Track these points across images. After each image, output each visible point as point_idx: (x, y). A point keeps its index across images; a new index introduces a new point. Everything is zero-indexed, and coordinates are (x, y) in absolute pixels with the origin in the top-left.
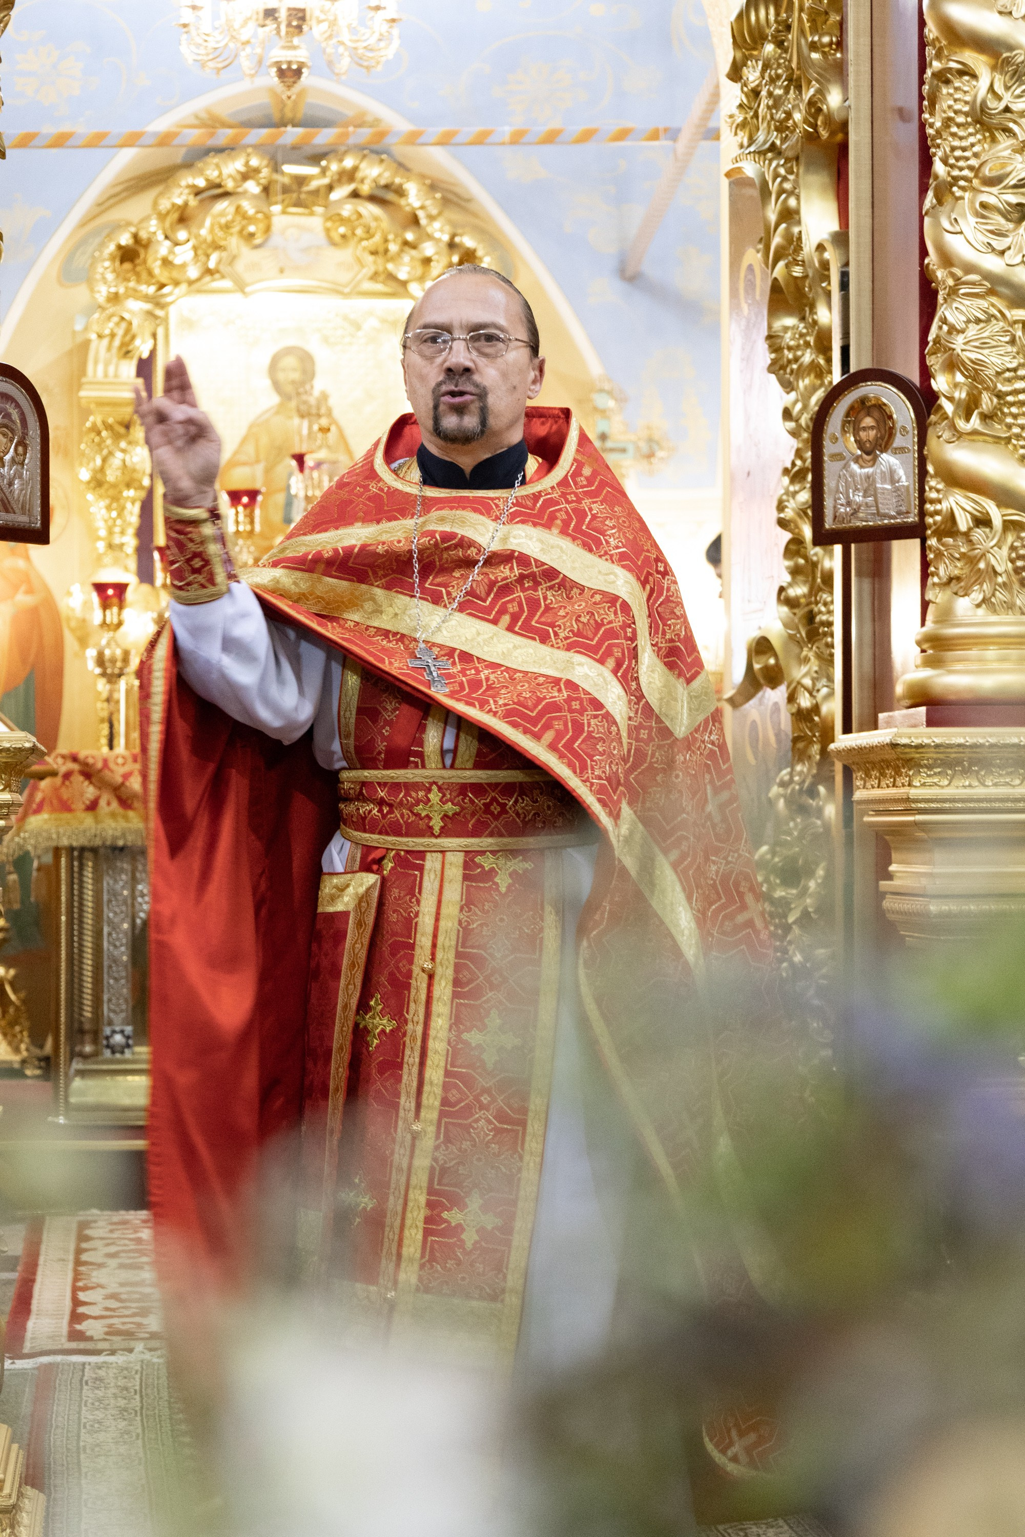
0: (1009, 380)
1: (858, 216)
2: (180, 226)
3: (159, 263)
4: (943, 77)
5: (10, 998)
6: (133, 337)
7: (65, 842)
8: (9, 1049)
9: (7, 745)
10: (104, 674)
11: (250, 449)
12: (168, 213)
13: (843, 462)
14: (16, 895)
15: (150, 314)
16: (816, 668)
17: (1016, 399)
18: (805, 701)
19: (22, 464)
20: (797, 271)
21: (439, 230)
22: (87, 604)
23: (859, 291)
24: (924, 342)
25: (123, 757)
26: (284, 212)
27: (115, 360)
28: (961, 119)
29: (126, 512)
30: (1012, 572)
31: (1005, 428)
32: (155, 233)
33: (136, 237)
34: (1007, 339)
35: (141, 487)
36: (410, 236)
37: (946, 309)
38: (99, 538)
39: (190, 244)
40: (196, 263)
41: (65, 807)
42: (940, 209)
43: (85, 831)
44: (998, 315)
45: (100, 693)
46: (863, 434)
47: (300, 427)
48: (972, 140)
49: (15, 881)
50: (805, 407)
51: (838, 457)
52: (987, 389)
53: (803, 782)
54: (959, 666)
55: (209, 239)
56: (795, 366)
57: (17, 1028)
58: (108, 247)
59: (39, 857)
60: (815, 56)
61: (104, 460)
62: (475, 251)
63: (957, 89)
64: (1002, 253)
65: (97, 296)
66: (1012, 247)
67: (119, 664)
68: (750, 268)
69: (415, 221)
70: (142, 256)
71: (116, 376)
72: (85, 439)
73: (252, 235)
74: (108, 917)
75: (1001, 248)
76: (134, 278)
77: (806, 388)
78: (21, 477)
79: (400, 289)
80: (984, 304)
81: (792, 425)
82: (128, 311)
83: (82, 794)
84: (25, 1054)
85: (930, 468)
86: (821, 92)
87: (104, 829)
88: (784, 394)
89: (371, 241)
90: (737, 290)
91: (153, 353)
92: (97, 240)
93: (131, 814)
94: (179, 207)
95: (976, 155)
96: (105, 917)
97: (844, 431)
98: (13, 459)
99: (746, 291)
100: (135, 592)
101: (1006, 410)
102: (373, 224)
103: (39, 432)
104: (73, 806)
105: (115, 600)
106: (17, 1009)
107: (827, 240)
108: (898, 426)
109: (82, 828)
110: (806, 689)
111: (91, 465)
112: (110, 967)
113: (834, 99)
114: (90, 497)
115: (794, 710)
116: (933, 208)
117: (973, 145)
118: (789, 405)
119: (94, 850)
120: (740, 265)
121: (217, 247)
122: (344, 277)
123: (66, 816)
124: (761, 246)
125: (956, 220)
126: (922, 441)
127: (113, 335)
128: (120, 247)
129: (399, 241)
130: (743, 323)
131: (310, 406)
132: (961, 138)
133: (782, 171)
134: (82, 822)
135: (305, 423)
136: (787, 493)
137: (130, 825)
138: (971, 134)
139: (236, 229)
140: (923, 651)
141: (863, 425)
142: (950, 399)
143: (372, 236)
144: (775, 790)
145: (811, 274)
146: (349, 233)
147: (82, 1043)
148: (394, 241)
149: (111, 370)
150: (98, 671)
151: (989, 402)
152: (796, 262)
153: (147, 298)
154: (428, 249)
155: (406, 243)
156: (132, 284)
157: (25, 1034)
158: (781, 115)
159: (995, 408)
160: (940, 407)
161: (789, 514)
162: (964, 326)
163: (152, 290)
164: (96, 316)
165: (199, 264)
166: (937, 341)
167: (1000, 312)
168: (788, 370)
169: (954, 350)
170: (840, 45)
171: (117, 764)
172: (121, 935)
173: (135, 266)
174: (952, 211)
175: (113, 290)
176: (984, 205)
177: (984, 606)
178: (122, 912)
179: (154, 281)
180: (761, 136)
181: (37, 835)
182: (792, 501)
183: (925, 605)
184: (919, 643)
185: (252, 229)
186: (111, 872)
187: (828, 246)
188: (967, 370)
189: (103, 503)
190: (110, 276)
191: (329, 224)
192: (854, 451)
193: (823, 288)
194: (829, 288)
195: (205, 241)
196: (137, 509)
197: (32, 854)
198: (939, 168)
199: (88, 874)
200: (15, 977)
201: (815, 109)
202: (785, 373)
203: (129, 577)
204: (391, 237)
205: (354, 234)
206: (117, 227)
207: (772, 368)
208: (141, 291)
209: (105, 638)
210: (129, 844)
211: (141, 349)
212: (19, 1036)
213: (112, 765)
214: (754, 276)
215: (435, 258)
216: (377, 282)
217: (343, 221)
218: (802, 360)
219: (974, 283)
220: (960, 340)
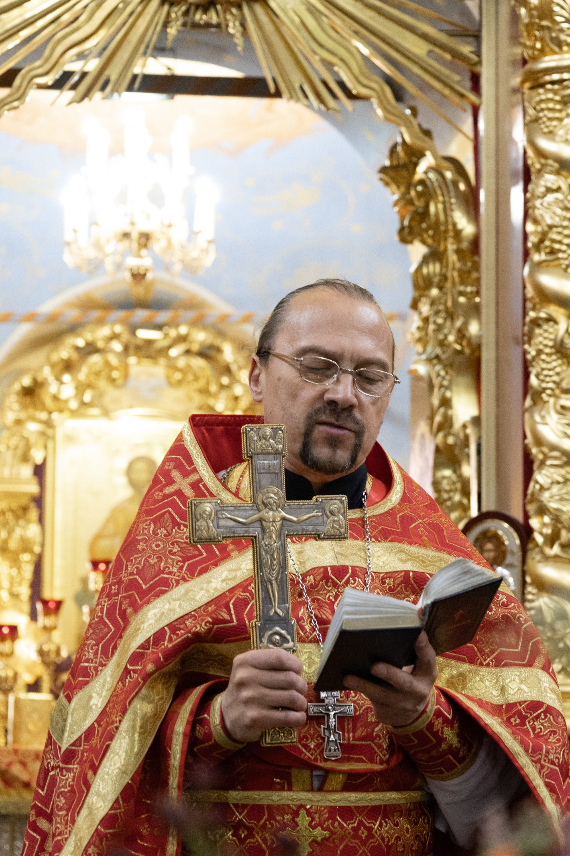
1: (487, 406)
2: (66, 372)
3: (50, 398)
4: (536, 323)
6: (31, 449)
12: (57, 363)
15: (43, 432)
20: (451, 440)
23: (487, 456)
24: (525, 494)
25: (7, 752)
26: (138, 362)
27: (17, 464)
28: (548, 350)
29: (23, 571)
32: (48, 376)
33: (34, 380)
35: (34, 553)
36: (225, 381)
37: (538, 474)
38: (4, 589)
39: (72, 384)
40: (76, 398)
42: (535, 408)
48: (554, 364)
55: (86, 381)
56: (449, 503)
58: (14, 387)
60: (462, 300)
61: (8, 533)
63: (546, 331)
65: (6, 420)
67: (9, 683)
68: (422, 435)
69: (229, 370)
70: (38, 393)
71: (18, 474)
73: (115, 379)
76: (32, 407)
80: (563, 471)
82: (27, 431)
85: (528, 579)
86: (466, 324)
89: (198, 384)
90: (414, 448)
91: (45, 461)
92: (7, 381)
93: (12, 792)
94: (65, 359)
95: (558, 374)
99: (420, 450)
102: (199, 372)
105: (10, 637)
107: (469, 422)
113: (474, 328)
116: (531, 407)
117: (555, 367)
120: (417, 433)
121: (90, 387)
124: (428, 422)
125: (544, 416)
126: (524, 561)
127: (16, 448)
128: (23, 387)
129: (217, 384)
130: (418, 470)
132: (548, 363)
133: (442, 373)
138: (554, 360)
139: (104, 374)
141: (486, 548)
142: (541, 533)
143: (198, 380)
145: (458, 443)
146: (183, 379)
148: (214, 384)
149: (14, 471)
152: (450, 434)
153: (40, 421)
155: (222, 386)
156: (31, 412)
158: (441, 337)
160: (534, 540)
162: (550, 485)
163: (43, 415)
164: (5, 433)
165: (78, 399)
166: (533, 494)
168: (444, 506)
169: (543, 501)
170: (478, 293)
171: (3, 756)
173: (33, 400)
174: (542, 410)
175: (18, 416)
176: (563, 407)
179: (45, 409)
180: (429, 349)
185: (115, 375)
187: (469, 425)
188: (551, 514)
189: (7, 564)
190: (16, 406)
191: (169, 372)
193: (466, 453)
194: (469, 453)
195: (83, 382)
198: (534, 381)
201: (461, 334)
203: (23, 618)
204: (211, 381)
205: (186, 379)
206: (20, 373)
208: (37, 417)
211: (36, 457)
214: (425, 441)
217: (179, 370)
218: (453, 499)
219: (555, 458)
220: (546, 495)
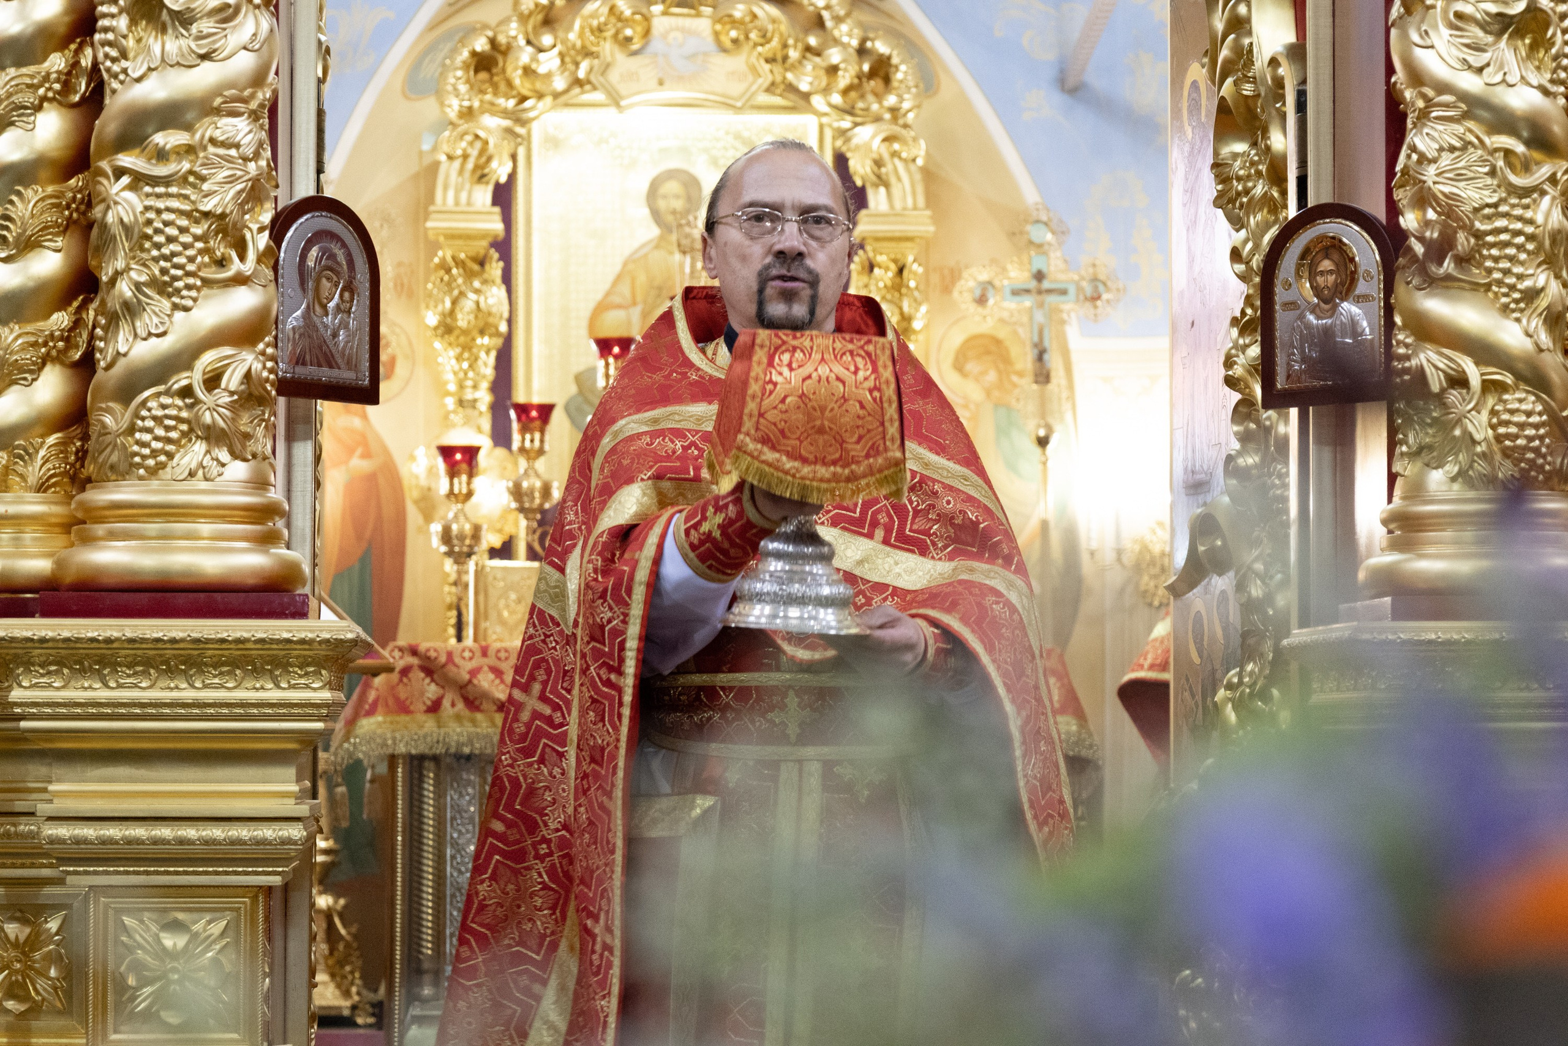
0: (1489, 218)
1: (1316, 26)
2: (544, 29)
3: (520, 72)
5: (340, 934)
6: (489, 159)
7: (402, 749)
8: (337, 992)
9: (327, 636)
10: (449, 554)
11: (625, 289)
12: (531, 14)
13: (1298, 312)
14: (344, 811)
15: (509, 131)
16: (1269, 551)
17: (1497, 239)
18: (1256, 591)
19: (349, 312)
20: (1248, 89)
21: (847, 33)
22: (431, 471)
23: (1318, 113)
24: (1390, 173)
25: (471, 651)
26: (665, 13)
27: (467, 186)
29: (480, 363)
30: (1493, 441)
31: (1484, 273)
32: (515, 38)
33: (493, 42)
34: (1486, 169)
35: (498, 334)
36: (813, 41)
37: (1415, 135)
38: (448, 394)
39: (556, 51)
40: (563, 72)
41: (403, 708)
42: (1409, 19)
43: (425, 737)
44: (1475, 141)
45: (448, 575)
46: (1320, 280)
47: (682, 266)
49: (343, 795)
50: (1257, 247)
51: (1290, 305)
52: (1463, 227)
53: (1255, 683)
54: (1431, 550)
55: (579, 44)
56: (1245, 200)
57: (348, 968)
58: (461, 54)
59: (373, 767)
61: (454, 302)
62: (889, 58)
64: (1480, 70)
65: (448, 110)
66: (1492, 64)
67: (468, 542)
68: (1195, 84)
69: (820, 23)
70: (501, 64)
71: (469, 204)
72: (433, 278)
73: (628, 40)
74: (452, 837)
75: (1478, 65)
76: (490, 90)
77: (1257, 224)
78: (346, 327)
79: (801, 103)
80: (1459, 129)
81: (1240, 268)
82: (483, 129)
83: (422, 693)
84: (356, 998)
85: (1398, 320)
87: (447, 734)
88: (1233, 232)
89: (768, 46)
90: (1180, 110)
91: (512, 177)
92: (449, 46)
93: (479, 716)
94: (544, 7)
96: (448, 837)
97: (1298, 276)
98: (338, 306)
99: (1190, 112)
100: (489, 456)
101: (1485, 252)
102: (770, 27)
103: (368, 276)
104: (412, 708)
105: (464, 466)
106: (348, 945)
107: (1281, 54)
108: (1361, 270)
109: (421, 733)
110: (1257, 575)
111: (440, 308)
112: (453, 896)
114: (438, 345)
115: (1243, 600)
116: (1401, 17)
118: (1238, 245)
119: (435, 759)
120: (1183, 82)
121: (588, 54)
122: (736, 89)
123: (404, 718)
124: (1206, 60)
125: (1426, 32)
126: (1388, 288)
127: (465, 156)
128: (474, 54)
129: (800, 46)
130: (1187, 148)
131: (693, 241)
134: (421, 727)
135: (688, 260)
136: (1236, 346)
137: (479, 730)
139: (609, 34)
140: (1390, 532)
141: (1320, 269)
142: (1421, 239)
143: (768, 41)
144: (1222, 693)
145: (1263, 94)
146: (742, 37)
147: (420, 985)
148: (795, 47)
149: (464, 196)
150: (444, 549)
151: (1466, 243)
152: (1246, 79)
153: (505, 113)
154: (835, 56)
155: (808, 49)
156: (488, 97)
157: (357, 975)
159: (1472, 249)
160: (1410, 249)
161: (1238, 371)
162: (1436, 154)
163: (511, 103)
164: (447, 133)
165: (567, 74)
166: (1405, 171)
167: (1478, 138)
168: (1237, 204)
169: (1425, 182)
171: (464, 658)
172: (467, 860)
173: (492, 75)
174: (1422, 21)
175: (466, 104)
176: (1459, 15)
177: (1460, 480)
178: (468, 831)
179: (514, 93)
181: (370, 739)
182: (1242, 356)
183: (1392, 478)
184: (1385, 522)
185: (628, 32)
186: (455, 785)
187: (1283, 60)
188: (1439, 205)
189: (452, 353)
190: (463, 88)
191: (718, 27)
192: (1310, 299)
193: (1278, 110)
194: (1284, 109)
195: (574, 46)
196: (491, 359)
197: (365, 762)
199: (429, 786)
200: (345, 907)
202: (1234, 208)
203: (482, 440)
204: (791, 42)
205: (747, 38)
206: (471, 31)
207: (1219, 202)
208: (499, 105)
209: (451, 510)
210: (477, 752)
211: (499, 172)
212: (350, 977)
213: (457, 660)
214: (1200, 96)
215: (842, 66)
216: (774, 94)
217: (734, 23)
218: (1254, 192)
219: (1447, 106)
220: (1431, 171)
